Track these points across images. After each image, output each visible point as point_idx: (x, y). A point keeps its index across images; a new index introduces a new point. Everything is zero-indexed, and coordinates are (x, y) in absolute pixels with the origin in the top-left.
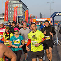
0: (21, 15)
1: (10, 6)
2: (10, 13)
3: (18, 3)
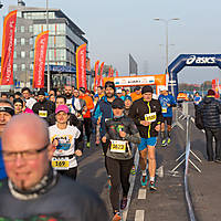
0: (62, 64)
1: (22, 31)
2: (23, 54)
3: (51, 21)
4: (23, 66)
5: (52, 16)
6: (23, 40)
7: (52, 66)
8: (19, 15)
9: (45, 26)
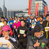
0: (42, 10)
1: (33, 3)
2: (33, 8)
4: (33, 11)
9: (38, 2)
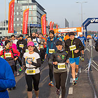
0: (35, 23)
1: (17, 9)
2: (18, 19)
3: (30, 4)
4: (18, 25)
5: (31, 2)
6: (18, 13)
7: (31, 24)
8: (16, 1)
